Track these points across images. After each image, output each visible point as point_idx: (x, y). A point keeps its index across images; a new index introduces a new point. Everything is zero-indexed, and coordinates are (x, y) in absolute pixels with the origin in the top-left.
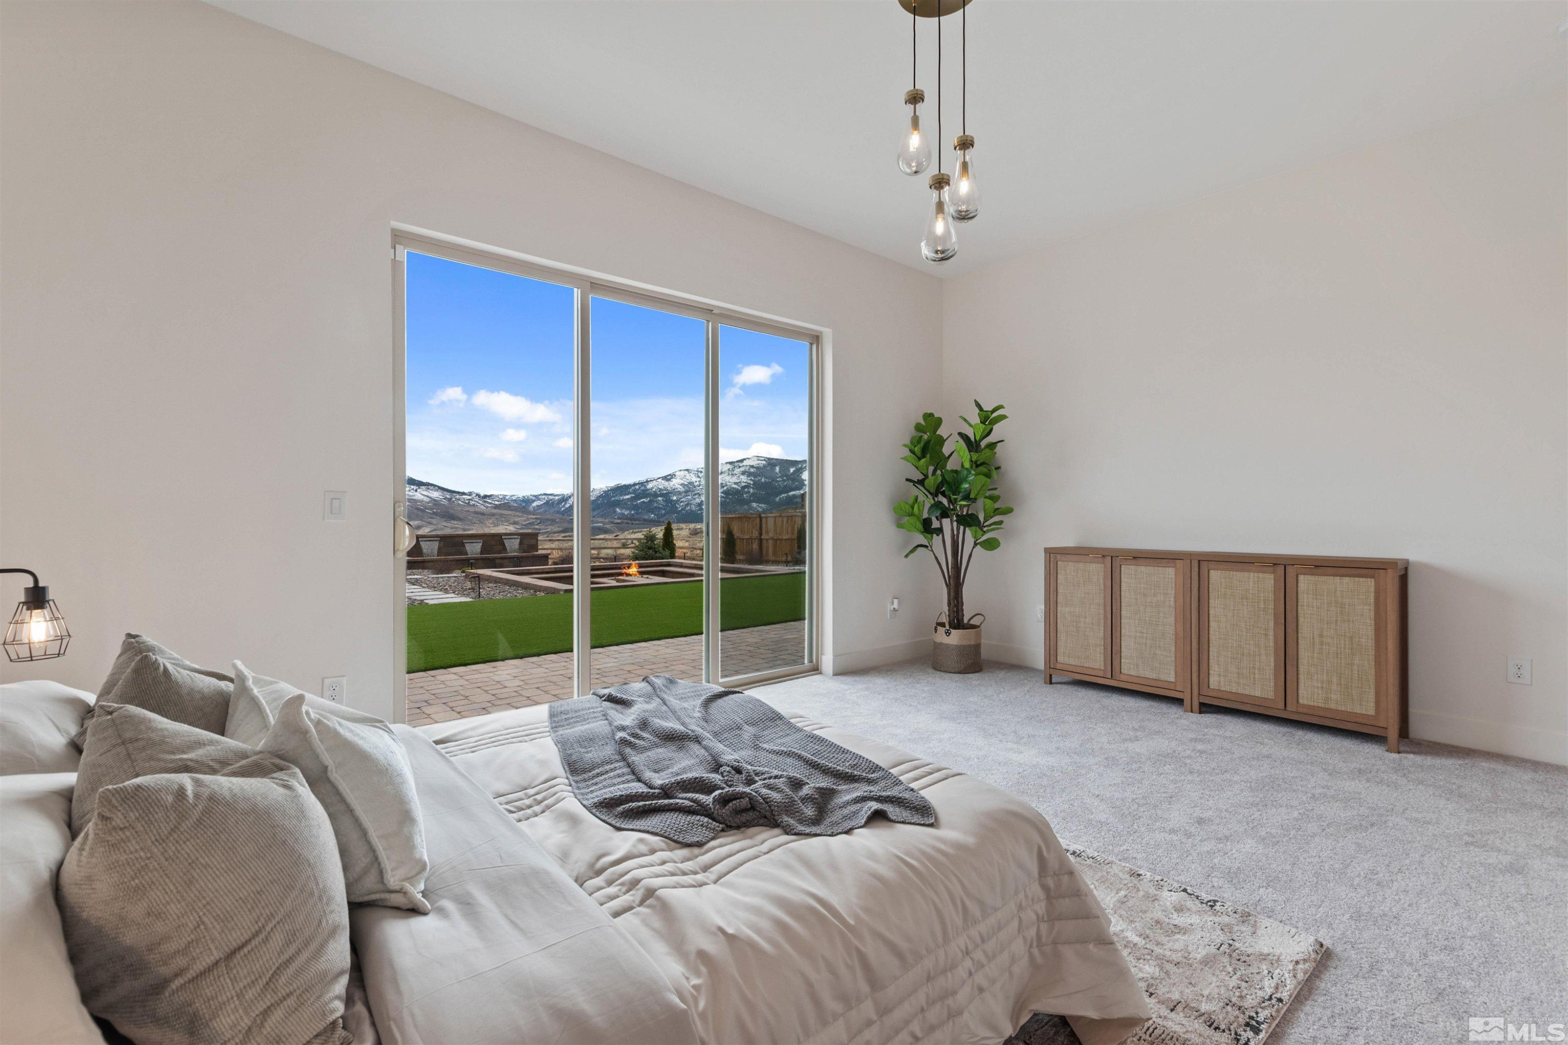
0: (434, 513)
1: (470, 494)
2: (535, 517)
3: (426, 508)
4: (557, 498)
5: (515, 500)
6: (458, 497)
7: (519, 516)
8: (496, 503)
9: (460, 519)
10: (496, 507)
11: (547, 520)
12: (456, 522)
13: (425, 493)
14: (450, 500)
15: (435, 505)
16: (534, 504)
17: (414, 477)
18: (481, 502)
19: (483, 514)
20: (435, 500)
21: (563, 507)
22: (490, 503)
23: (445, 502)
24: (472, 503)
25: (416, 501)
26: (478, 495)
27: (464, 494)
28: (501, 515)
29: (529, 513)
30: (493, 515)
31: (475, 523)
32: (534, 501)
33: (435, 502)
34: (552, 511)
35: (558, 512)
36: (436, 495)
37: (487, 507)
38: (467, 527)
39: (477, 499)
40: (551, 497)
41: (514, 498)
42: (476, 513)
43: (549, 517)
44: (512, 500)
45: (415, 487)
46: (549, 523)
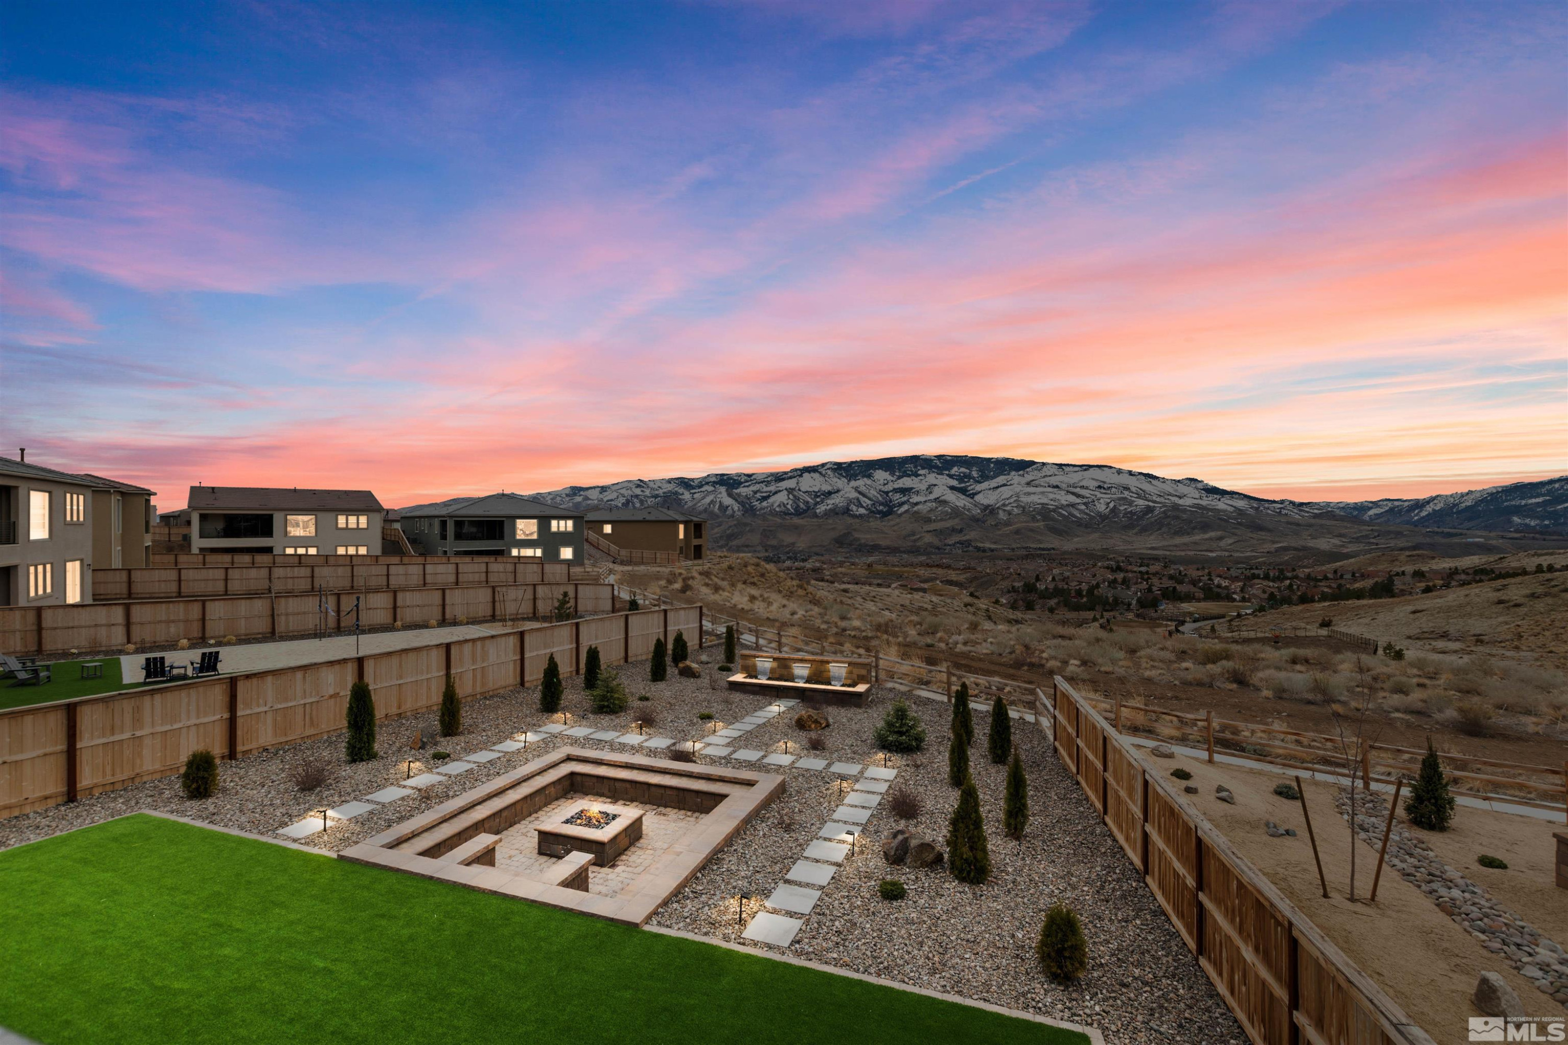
0: (1239, 523)
1: (1282, 502)
2: (1370, 528)
3: (1230, 518)
4: (1406, 504)
5: (1343, 508)
6: (1267, 505)
7: (1346, 528)
8: (1316, 511)
9: (1269, 531)
10: (1316, 516)
11: (1389, 532)
12: (1263, 533)
13: (1230, 502)
14: (1257, 509)
15: (1240, 514)
16: (1371, 512)
17: (1217, 486)
18: (1295, 511)
19: (1298, 525)
20: (1240, 510)
21: (1416, 515)
22: (1308, 512)
23: (1251, 511)
24: (1284, 512)
25: (1219, 511)
26: (1292, 502)
27: (1274, 502)
28: (1322, 526)
29: (1364, 523)
30: (1311, 526)
31: (1287, 535)
32: (1371, 508)
33: (1240, 512)
34: (1398, 521)
35: (1408, 522)
36: (1241, 504)
37: (1303, 517)
38: (1277, 539)
39: (1290, 507)
40: (1396, 503)
41: (1341, 505)
42: (1288, 523)
43: (1392, 528)
44: (1339, 508)
45: (1218, 497)
46: (1393, 536)
